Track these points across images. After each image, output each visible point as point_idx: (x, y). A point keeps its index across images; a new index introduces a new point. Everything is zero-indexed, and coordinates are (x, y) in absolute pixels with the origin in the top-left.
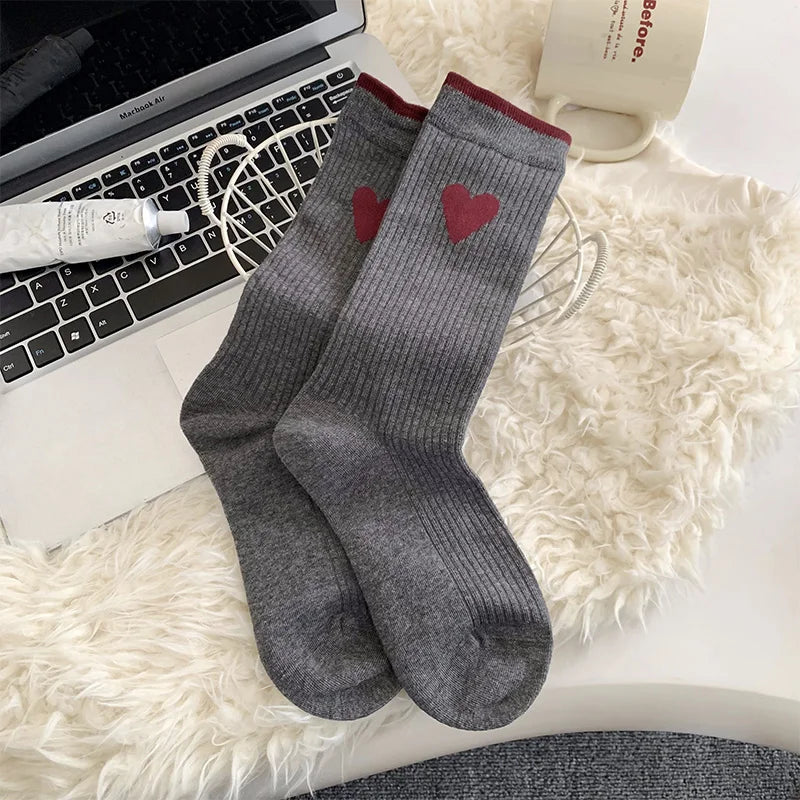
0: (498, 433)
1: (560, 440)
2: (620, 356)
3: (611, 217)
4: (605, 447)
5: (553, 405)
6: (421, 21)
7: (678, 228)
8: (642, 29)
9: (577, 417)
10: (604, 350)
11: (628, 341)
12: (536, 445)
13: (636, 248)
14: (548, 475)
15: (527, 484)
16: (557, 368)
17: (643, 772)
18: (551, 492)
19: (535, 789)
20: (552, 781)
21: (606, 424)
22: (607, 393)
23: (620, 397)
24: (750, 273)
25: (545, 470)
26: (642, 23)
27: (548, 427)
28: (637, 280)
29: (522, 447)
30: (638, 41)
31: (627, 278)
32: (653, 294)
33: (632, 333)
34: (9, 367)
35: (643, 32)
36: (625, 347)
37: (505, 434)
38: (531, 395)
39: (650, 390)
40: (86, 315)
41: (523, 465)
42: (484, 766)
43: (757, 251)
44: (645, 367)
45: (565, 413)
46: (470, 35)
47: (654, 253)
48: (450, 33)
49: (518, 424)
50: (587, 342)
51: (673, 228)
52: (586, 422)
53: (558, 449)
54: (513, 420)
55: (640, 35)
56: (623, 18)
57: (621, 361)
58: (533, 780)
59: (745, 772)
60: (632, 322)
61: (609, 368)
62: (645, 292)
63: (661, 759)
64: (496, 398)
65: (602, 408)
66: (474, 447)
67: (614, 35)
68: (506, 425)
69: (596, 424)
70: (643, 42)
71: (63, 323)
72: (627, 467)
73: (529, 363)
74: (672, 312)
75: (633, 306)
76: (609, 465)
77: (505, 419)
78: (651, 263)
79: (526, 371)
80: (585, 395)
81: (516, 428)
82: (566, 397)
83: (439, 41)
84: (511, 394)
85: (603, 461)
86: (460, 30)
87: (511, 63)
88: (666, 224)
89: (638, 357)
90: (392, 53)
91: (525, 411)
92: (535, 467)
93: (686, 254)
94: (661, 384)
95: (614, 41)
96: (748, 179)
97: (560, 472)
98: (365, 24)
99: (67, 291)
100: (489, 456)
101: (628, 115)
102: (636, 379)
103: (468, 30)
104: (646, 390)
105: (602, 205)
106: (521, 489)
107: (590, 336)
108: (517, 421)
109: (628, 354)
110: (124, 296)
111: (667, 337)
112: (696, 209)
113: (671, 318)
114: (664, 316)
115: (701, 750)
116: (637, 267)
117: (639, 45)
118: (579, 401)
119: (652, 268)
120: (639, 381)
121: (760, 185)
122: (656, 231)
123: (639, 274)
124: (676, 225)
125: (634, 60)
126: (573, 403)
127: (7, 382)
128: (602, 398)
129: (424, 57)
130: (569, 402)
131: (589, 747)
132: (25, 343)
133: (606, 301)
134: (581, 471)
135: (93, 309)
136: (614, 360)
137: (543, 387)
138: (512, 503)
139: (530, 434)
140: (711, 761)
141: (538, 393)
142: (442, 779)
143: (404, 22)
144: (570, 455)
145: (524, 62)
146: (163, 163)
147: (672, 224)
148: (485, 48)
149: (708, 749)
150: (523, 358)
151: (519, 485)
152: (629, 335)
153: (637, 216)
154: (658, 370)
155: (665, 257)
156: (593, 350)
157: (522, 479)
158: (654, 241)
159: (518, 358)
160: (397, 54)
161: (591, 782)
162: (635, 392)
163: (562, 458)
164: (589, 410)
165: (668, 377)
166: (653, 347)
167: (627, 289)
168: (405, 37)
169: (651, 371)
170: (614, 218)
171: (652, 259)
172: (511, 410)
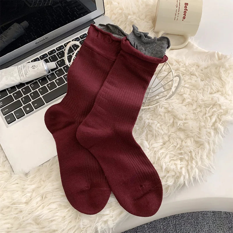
0: (155, 129)
1: (173, 130)
2: (187, 105)
3: (180, 65)
4: (186, 131)
5: (169, 120)
6: (120, 11)
7: (199, 67)
8: (185, 11)
9: (177, 123)
10: (182, 103)
11: (189, 100)
12: (166, 132)
13: (188, 73)
14: (170, 140)
15: (164, 144)
16: (170, 109)
17: (194, 222)
18: (172, 145)
19: (164, 229)
20: (169, 227)
21: (185, 125)
22: (184, 115)
23: (188, 116)
24: (221, 80)
25: (169, 139)
26: (185, 10)
27: (169, 126)
28: (189, 82)
29: (163, 133)
30: (184, 15)
31: (186, 82)
32: (194, 86)
33: (190, 98)
34: (9, 120)
35: (185, 12)
36: (188, 102)
37: (157, 129)
38: (163, 117)
39: (197, 114)
40: (30, 103)
41: (163, 138)
42: (149, 224)
43: (222, 72)
44: (194, 107)
45: (173, 122)
46: (135, 15)
47: (193, 75)
48: (129, 14)
49: (160, 126)
50: (177, 101)
51: (197, 67)
52: (179, 125)
53: (172, 132)
54: (158, 125)
55: (184, 13)
56: (179, 8)
57: (187, 106)
58: (164, 227)
59: (223, 219)
60: (189, 95)
61: (184, 108)
62: (192, 86)
63: (199, 217)
64: (153, 119)
65: (184, 120)
66: (148, 134)
67: (177, 13)
68: (157, 127)
69: (182, 125)
70: (185, 15)
71: (24, 105)
72: (192, 137)
73: (162, 108)
74: (200, 91)
75: (189, 90)
76: (188, 137)
77: (156, 125)
78: (193, 78)
79: (161, 110)
80: (178, 116)
81: (160, 127)
82: (173, 118)
83: (126, 17)
84: (157, 117)
85: (185, 135)
86: (132, 13)
87: (148, 22)
88: (195, 66)
89: (192, 105)
90: (112, 21)
91: (162, 122)
92: (166, 138)
93: (202, 74)
94: (200, 112)
95: (177, 15)
96: (217, 52)
97: (174, 139)
98: (104, 13)
99: (24, 96)
100: (153, 136)
101: (181, 35)
102: (192, 111)
103: (134, 13)
104: (195, 114)
105: (177, 62)
106: (163, 145)
107: (178, 99)
108: (160, 125)
109: (189, 104)
110: (41, 96)
111: (200, 98)
112: (204, 61)
113: (201, 93)
114: (198, 92)
115: (210, 214)
116: (189, 79)
117: (184, 16)
118: (177, 118)
119: (193, 79)
120: (193, 111)
121: (220, 53)
122: (193, 68)
123: (189, 81)
124: (198, 66)
125: (183, 20)
126: (175, 119)
127: (8, 124)
128: (183, 117)
129: (122, 22)
130: (174, 119)
131: (179, 216)
132: (13, 112)
133: (181, 89)
134: (180, 138)
135: (32, 101)
136: (185, 106)
137: (166, 115)
138: (161, 149)
139: (164, 128)
140: (213, 217)
141: (165, 117)
142: (137, 229)
143: (115, 12)
144: (176, 134)
145: (151, 22)
146: (49, 56)
147: (197, 66)
148: (139, 18)
149: (212, 214)
150: (160, 107)
151: (162, 144)
152: (189, 98)
153: (187, 64)
154: (198, 108)
155: (196, 76)
156: (179, 103)
157: (163, 142)
158: (193, 71)
159: (158, 107)
160: (114, 21)
161: (180, 226)
162: (192, 114)
163: (174, 135)
164: (180, 121)
165: (201, 110)
166: (196, 102)
167: (187, 85)
168: (116, 16)
169: (196, 108)
170: (181, 66)
171: (192, 76)
172: (158, 122)
